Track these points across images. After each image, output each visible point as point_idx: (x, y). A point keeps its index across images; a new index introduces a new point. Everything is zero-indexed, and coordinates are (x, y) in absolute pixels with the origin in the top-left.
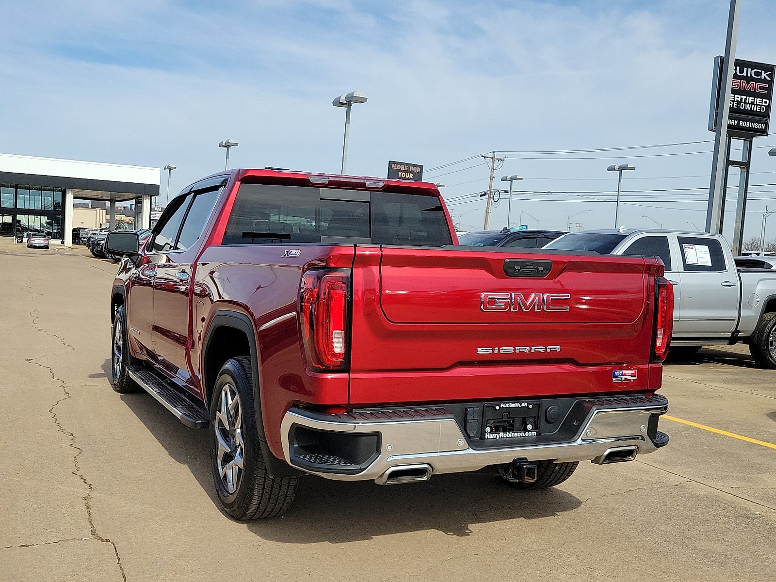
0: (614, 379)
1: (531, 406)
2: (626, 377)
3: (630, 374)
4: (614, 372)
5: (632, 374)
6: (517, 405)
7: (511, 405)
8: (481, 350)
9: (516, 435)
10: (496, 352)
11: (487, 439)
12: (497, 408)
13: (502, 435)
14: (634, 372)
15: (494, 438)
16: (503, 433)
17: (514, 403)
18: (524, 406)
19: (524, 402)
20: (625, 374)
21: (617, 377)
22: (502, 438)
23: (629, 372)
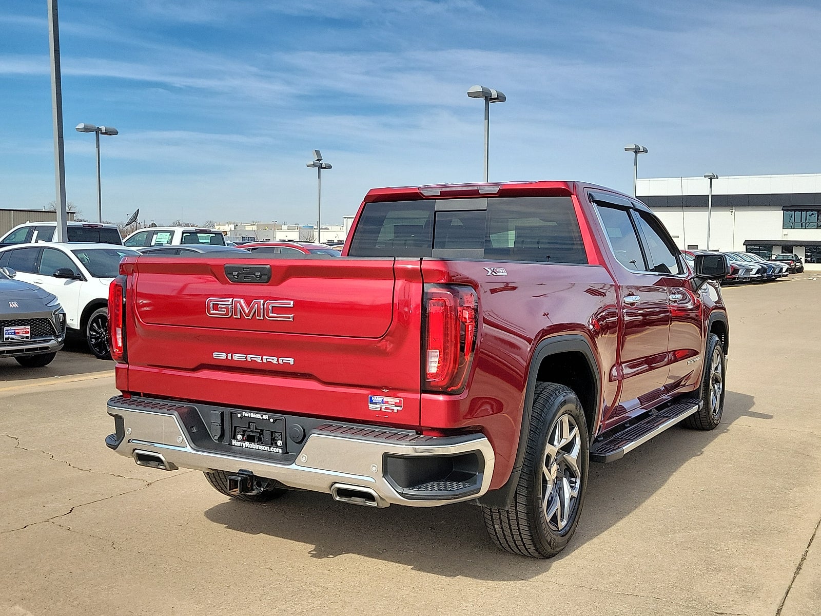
0: (371, 406)
1: (272, 420)
2: (387, 405)
3: (393, 403)
4: (371, 398)
5: (395, 403)
6: (258, 416)
7: (252, 415)
8: (217, 355)
9: (261, 447)
10: (230, 358)
11: (234, 445)
12: (239, 415)
13: (248, 445)
14: (398, 401)
15: (240, 446)
16: (248, 443)
17: (255, 414)
18: (265, 418)
19: (265, 415)
20: (387, 402)
21: (376, 403)
22: (247, 447)
23: (392, 400)
